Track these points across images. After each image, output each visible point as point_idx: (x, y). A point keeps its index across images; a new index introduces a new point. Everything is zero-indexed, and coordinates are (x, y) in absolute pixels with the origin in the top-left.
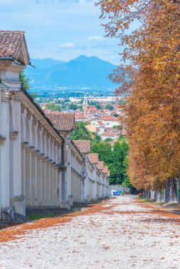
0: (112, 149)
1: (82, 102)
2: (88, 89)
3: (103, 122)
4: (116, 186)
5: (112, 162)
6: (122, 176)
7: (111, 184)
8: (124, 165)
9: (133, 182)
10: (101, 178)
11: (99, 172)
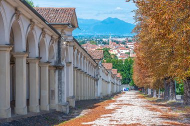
0: (124, 63)
1: (109, 41)
2: (113, 34)
3: (120, 50)
4: (126, 85)
5: (123, 71)
6: (129, 79)
7: (123, 84)
8: (131, 72)
9: (136, 83)
10: (115, 80)
11: (113, 76)
